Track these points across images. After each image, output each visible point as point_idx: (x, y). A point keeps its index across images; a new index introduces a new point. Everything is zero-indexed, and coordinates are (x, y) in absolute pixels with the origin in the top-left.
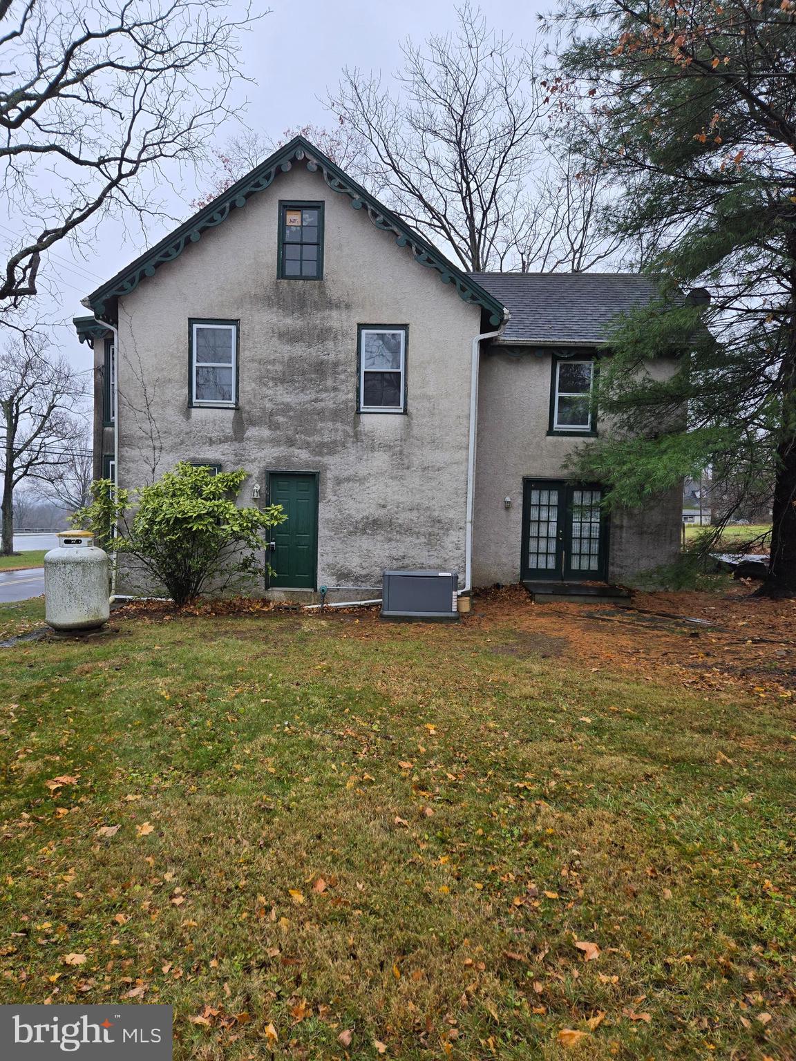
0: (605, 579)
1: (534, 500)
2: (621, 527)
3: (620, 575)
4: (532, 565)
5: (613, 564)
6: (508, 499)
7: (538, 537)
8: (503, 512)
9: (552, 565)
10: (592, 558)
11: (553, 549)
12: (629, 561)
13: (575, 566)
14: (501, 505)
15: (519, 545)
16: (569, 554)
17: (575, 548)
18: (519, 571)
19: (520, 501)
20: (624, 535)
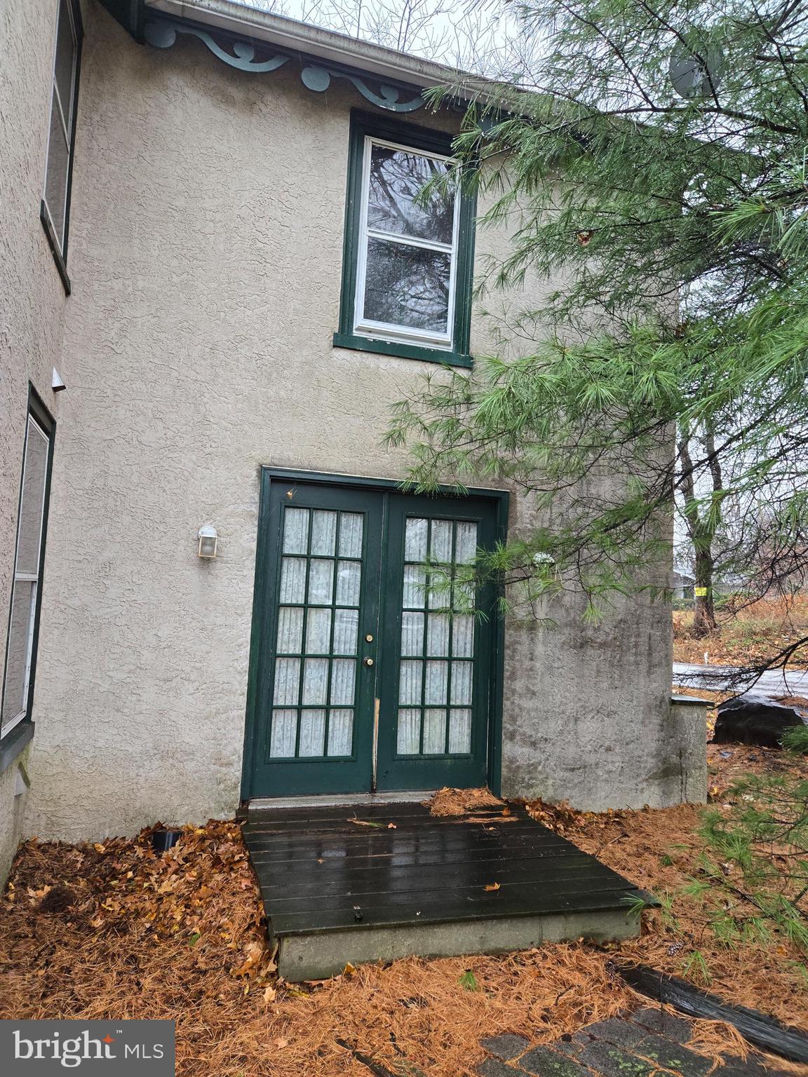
0: (491, 780)
1: (294, 540)
2: (532, 627)
3: (532, 768)
4: (281, 748)
5: (512, 737)
6: (208, 531)
7: (303, 657)
8: (192, 574)
9: (341, 746)
10: (455, 714)
11: (345, 692)
12: (554, 726)
13: (407, 744)
14: (186, 551)
15: (241, 683)
16: (392, 708)
17: (409, 689)
18: (236, 772)
19: (246, 540)
20: (540, 649)
